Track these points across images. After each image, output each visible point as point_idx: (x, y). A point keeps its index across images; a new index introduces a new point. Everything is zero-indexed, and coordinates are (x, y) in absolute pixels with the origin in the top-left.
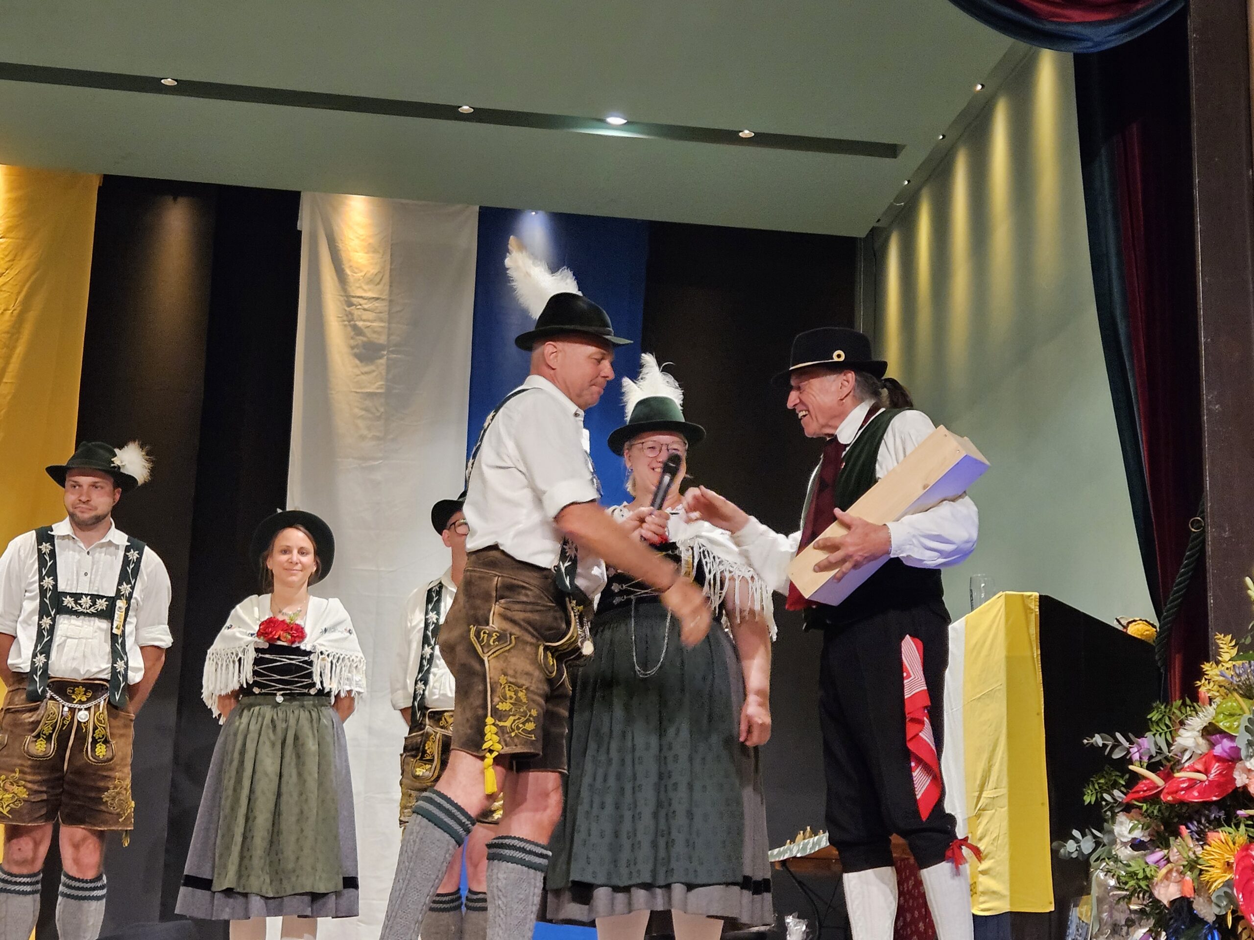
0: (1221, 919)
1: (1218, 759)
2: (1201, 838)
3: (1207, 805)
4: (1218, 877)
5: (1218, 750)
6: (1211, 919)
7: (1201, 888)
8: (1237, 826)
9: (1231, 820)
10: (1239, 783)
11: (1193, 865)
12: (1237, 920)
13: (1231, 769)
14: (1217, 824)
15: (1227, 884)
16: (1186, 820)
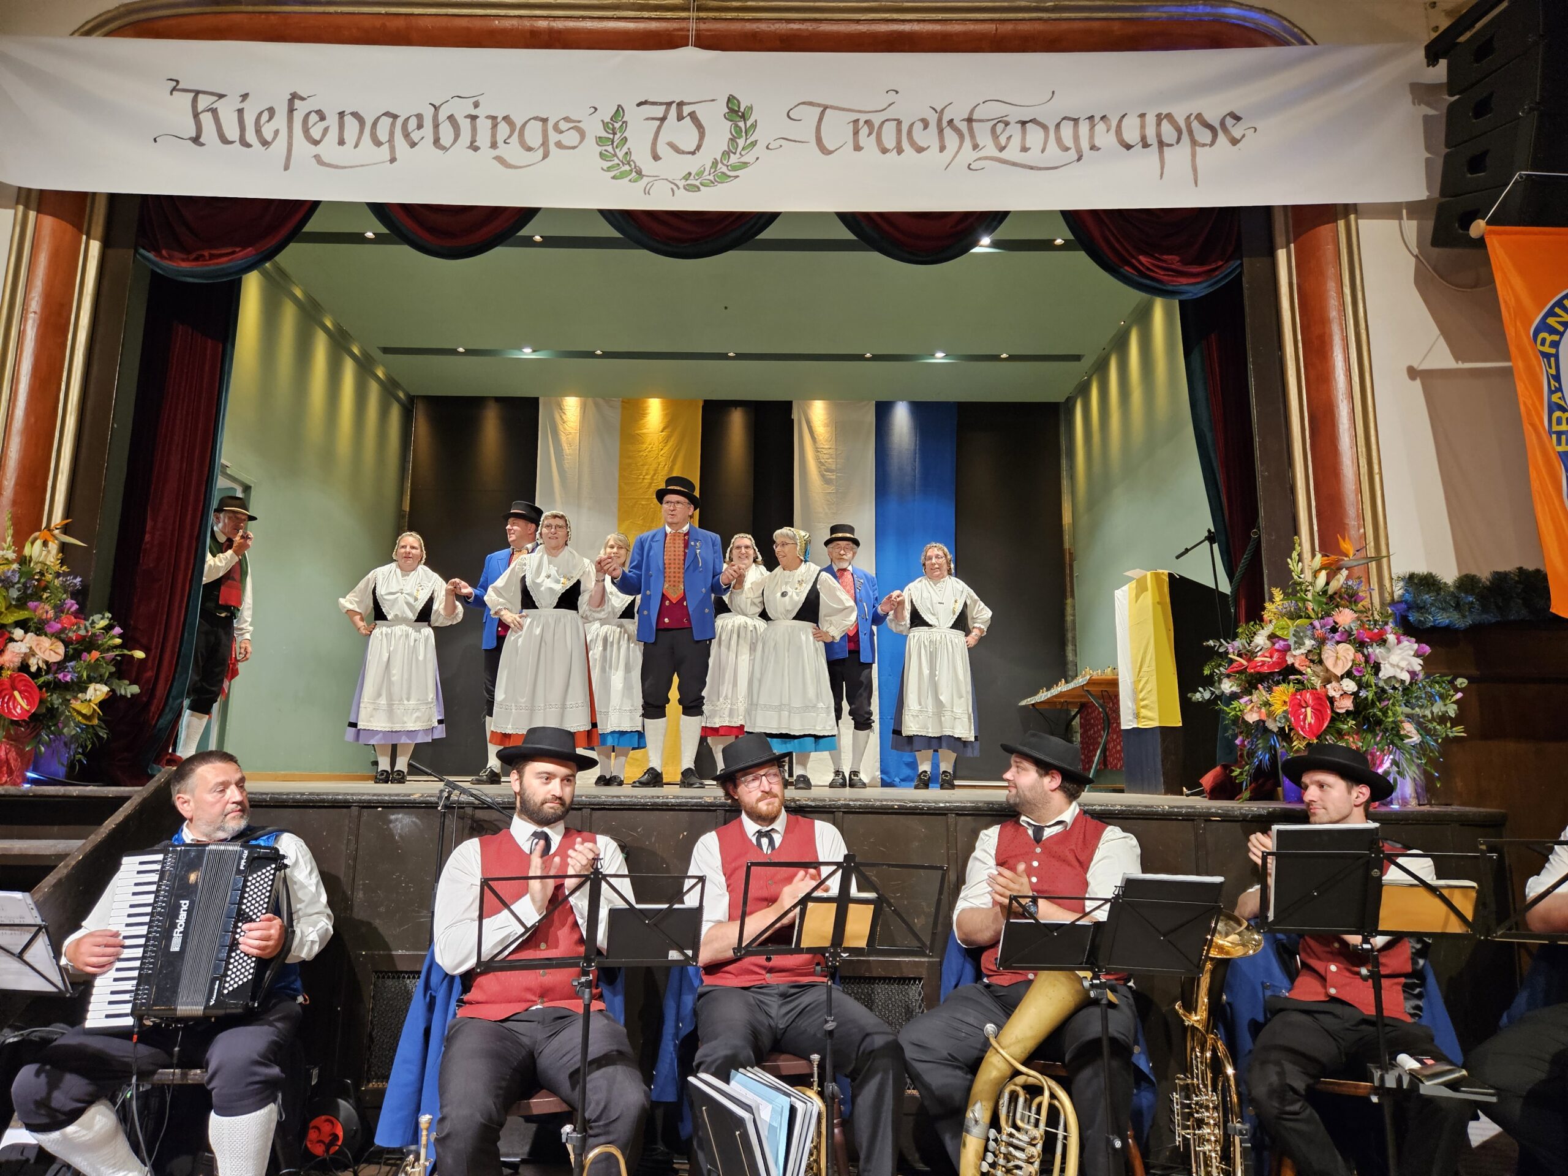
0: (1282, 729)
1: (1278, 650)
2: (1270, 690)
3: (1272, 674)
4: (1279, 709)
5: (1277, 646)
6: (1276, 730)
7: (1270, 714)
8: (1289, 683)
9: (1285, 680)
10: (1289, 662)
11: (1267, 704)
12: (1290, 730)
13: (1285, 655)
14: (1278, 683)
15: (1284, 712)
16: (1261, 681)
